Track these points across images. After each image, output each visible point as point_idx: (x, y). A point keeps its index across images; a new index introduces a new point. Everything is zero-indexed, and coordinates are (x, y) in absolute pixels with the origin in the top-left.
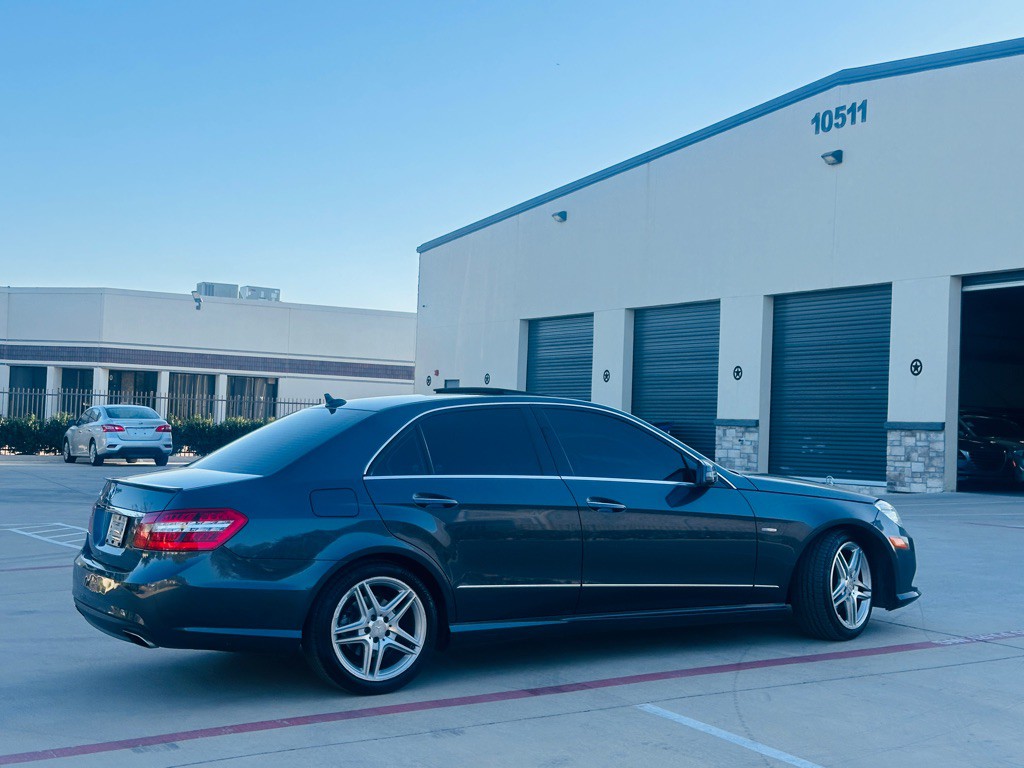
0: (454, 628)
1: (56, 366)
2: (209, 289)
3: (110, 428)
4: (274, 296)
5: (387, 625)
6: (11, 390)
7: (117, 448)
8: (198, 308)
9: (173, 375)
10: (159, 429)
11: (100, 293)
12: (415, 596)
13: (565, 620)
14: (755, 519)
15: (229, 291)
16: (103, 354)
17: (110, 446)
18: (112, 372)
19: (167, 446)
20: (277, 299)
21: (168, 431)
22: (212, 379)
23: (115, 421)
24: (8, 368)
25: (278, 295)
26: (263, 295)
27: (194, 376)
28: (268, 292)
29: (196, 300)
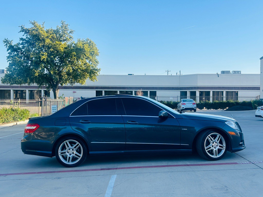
0: (90, 153)
1: (189, 91)
2: (223, 72)
3: (183, 104)
4: (239, 72)
5: (73, 151)
6: (181, 96)
7: (184, 108)
8: (218, 77)
9: (213, 92)
10: (193, 104)
11: (197, 75)
12: (80, 144)
13: (123, 152)
14: (180, 126)
15: (228, 72)
16: (198, 88)
17: (183, 108)
18: (200, 92)
19: (195, 107)
20: (240, 73)
21: (195, 104)
22: (222, 92)
23: (184, 102)
24: (180, 92)
25: (241, 72)
26: (237, 73)
27: (218, 92)
28: (238, 72)
29: (218, 75)
